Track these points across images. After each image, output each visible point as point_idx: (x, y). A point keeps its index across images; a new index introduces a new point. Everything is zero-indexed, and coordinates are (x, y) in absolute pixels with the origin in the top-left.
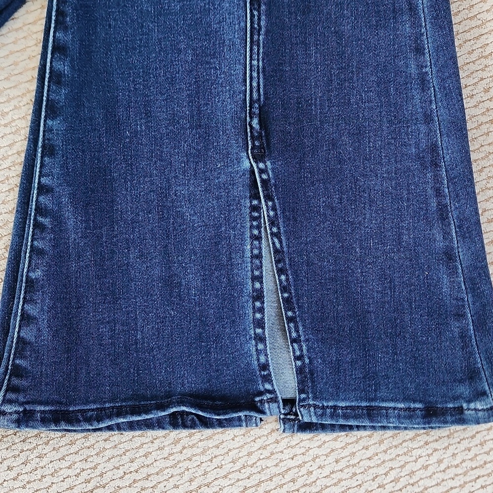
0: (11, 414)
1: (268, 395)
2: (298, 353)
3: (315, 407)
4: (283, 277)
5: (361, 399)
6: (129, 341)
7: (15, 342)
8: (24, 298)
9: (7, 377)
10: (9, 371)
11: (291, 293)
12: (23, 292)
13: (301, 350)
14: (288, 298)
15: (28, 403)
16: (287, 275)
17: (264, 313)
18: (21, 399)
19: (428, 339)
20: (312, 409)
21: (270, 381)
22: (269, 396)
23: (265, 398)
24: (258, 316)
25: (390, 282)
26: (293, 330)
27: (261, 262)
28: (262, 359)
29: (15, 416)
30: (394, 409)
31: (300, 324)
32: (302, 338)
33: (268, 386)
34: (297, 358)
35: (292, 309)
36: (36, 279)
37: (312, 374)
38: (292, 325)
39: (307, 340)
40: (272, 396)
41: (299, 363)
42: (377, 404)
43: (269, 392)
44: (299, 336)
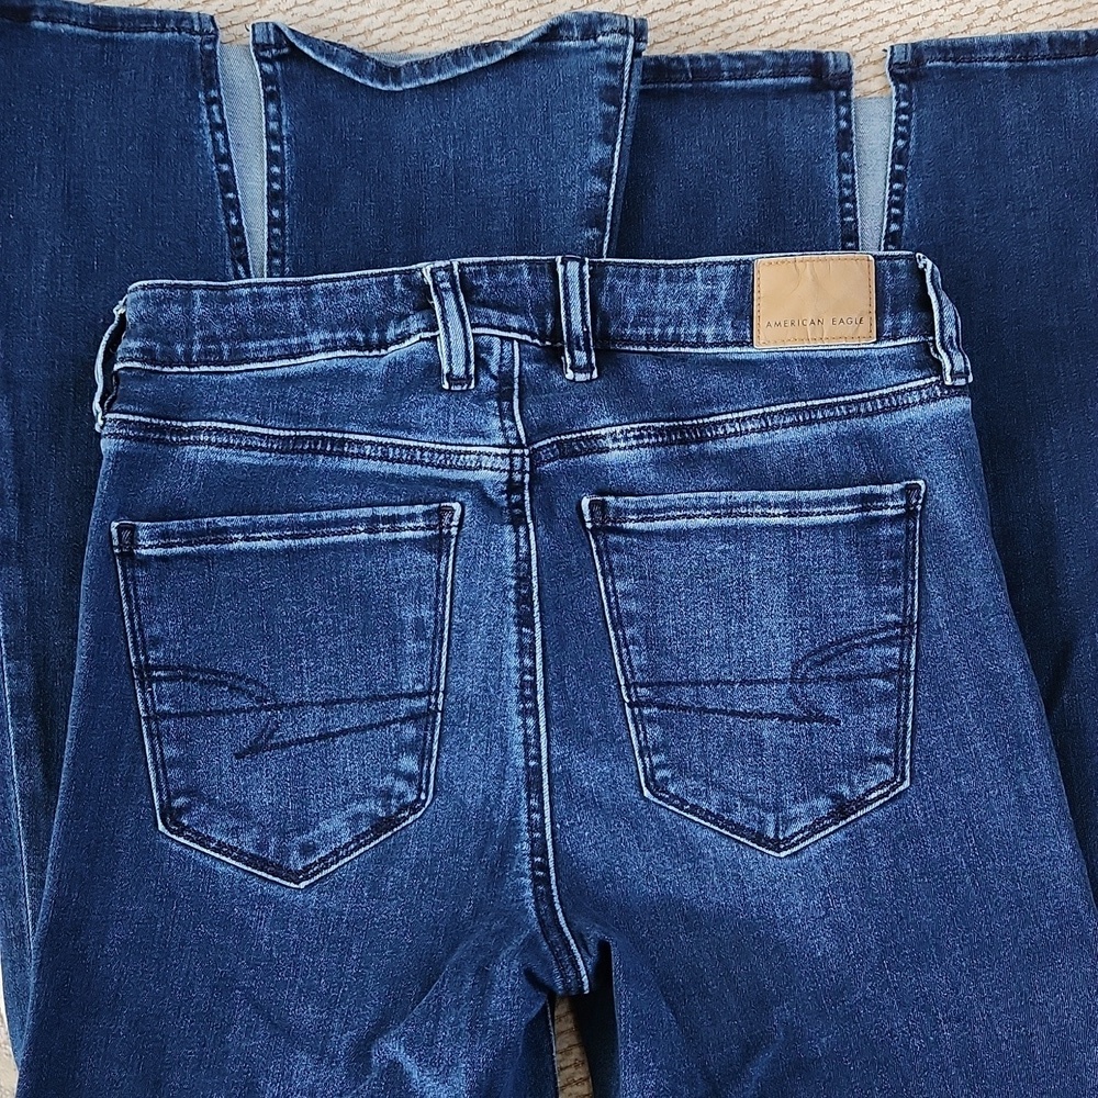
0: (613, 31)
1: (270, 56)
2: (215, 108)
3: (191, 31)
4: (234, 221)
5: (124, 42)
6: (465, 144)
7: (619, 137)
8: (608, 199)
9: (626, 85)
10: (625, 94)
11: (223, 198)
12: (610, 208)
13: (210, 113)
14: (229, 191)
15: (593, 49)
16: (228, 225)
17: (268, 174)
18: (602, 53)
19: (18, 119)
20: (197, 28)
21: (264, 74)
22: (267, 54)
23: (274, 51)
24: (276, 170)
25: (69, 204)
26: (221, 143)
27: (269, 246)
28: (272, 109)
29: (607, 28)
30: (75, 24)
31: (210, 152)
32: (208, 130)
33: (267, 68)
34: (218, 101)
35: (222, 174)
36: (592, 227)
37: (194, 76)
38: (223, 150)
39: (200, 126)
40: (261, 54)
41: (213, 93)
42: (102, 34)
43: (266, 60)
44: (212, 133)
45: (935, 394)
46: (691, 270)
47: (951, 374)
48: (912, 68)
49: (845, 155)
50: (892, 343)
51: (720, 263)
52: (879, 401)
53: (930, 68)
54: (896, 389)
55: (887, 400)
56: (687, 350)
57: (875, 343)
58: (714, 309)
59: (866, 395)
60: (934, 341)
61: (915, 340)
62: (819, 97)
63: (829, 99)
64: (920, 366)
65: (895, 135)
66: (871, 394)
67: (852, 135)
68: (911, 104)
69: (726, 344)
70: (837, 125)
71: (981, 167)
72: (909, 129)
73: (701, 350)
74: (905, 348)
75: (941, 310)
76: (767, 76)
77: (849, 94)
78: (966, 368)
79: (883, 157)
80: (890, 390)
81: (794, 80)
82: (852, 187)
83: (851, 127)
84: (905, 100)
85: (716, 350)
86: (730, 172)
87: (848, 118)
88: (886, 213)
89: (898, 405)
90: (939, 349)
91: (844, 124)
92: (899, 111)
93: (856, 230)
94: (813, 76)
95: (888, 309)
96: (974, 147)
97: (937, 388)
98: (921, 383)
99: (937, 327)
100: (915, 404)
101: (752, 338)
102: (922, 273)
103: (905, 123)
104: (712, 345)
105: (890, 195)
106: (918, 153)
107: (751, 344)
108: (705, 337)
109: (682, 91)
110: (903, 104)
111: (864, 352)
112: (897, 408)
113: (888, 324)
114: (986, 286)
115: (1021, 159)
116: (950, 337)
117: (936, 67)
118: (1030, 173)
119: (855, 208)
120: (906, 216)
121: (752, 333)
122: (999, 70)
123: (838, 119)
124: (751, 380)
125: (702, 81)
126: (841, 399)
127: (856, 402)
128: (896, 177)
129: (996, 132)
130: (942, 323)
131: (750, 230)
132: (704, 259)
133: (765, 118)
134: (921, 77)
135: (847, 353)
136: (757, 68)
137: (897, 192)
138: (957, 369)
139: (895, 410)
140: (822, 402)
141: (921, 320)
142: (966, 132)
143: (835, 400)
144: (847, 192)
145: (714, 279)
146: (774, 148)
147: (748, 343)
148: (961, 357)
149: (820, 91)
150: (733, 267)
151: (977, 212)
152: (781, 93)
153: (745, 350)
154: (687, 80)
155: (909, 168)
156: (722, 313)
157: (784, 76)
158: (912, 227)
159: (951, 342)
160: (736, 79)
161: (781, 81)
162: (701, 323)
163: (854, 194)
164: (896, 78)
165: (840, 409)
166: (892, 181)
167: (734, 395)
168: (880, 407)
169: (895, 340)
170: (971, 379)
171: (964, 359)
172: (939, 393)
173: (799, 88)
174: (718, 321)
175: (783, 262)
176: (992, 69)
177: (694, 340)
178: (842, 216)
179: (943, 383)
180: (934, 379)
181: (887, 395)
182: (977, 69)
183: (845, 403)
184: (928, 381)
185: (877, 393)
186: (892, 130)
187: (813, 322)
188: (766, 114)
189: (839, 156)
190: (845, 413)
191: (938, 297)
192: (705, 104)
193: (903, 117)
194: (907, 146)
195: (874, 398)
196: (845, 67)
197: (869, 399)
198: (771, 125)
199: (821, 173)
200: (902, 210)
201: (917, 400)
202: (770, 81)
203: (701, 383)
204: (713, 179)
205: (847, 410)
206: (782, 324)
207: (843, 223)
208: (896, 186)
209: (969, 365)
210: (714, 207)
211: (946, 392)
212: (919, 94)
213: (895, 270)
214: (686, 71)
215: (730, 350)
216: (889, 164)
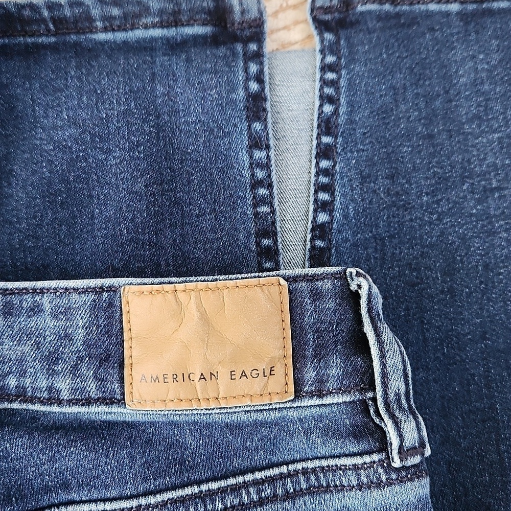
45: (379, 479)
46: (37, 298)
47: (399, 453)
48: (340, 12)
49: (257, 126)
50: (316, 401)
51: (75, 290)
52: (302, 478)
53: (362, 13)
54: (324, 463)
55: (313, 477)
56: (37, 407)
57: (292, 401)
58: (68, 354)
59: (284, 469)
60: (374, 399)
61: (347, 398)
62: (222, 51)
63: (234, 54)
64: (357, 434)
65: (321, 97)
66: (292, 467)
67: (265, 100)
68: (339, 58)
69: (88, 402)
70: (246, 88)
71: (431, 136)
72: (337, 89)
73: (55, 409)
74: (335, 409)
75: (383, 356)
76: (154, 26)
77: (260, 47)
78: (421, 438)
79: (307, 126)
80: (317, 463)
81: (189, 31)
82: (266, 166)
83: (263, 90)
84: (332, 52)
85: (75, 409)
86: (109, 151)
87: (259, 79)
88: (312, 199)
89: (328, 486)
90: (382, 411)
91: (254, 86)
92: (325, 68)
93: (274, 223)
94: (214, 25)
95: (309, 352)
96: (420, 112)
97: (381, 470)
98: (358, 460)
99: (378, 381)
100: (352, 488)
101: (123, 394)
102: (356, 296)
103: (333, 84)
104: (70, 402)
105: (317, 175)
106: (351, 121)
107: (121, 402)
108: (59, 392)
109: (44, 47)
110: (330, 59)
111: (278, 414)
112: (327, 489)
113: (310, 374)
114: (442, 292)
115: (479, 126)
116: (397, 395)
117: (370, 12)
118: (491, 142)
119: (271, 195)
120: (337, 205)
121: (122, 387)
122: (447, 14)
123: (247, 79)
124: (123, 453)
125: (69, 34)
126: (249, 477)
127: (271, 480)
128: (324, 152)
129: (447, 92)
130: (384, 376)
131: (136, 226)
132: (53, 284)
133: (153, 80)
134: (352, 24)
135: (254, 416)
136: (139, 16)
137: (326, 172)
138: (408, 444)
139: (326, 492)
140: (223, 484)
141: (355, 370)
142: (409, 95)
143: (241, 479)
144: (260, 174)
145: (67, 312)
146: (166, 118)
147: (119, 401)
148: (413, 424)
149: (225, 43)
150: (92, 297)
151: (427, 194)
152: (175, 47)
153: (114, 409)
154: (48, 33)
155: (340, 140)
156: (80, 358)
157: (176, 26)
158: (346, 216)
159: (399, 400)
160: (113, 30)
161: (172, 32)
162: (51, 373)
163: (269, 176)
164: (321, 25)
165: (248, 493)
166: (319, 156)
167: (98, 477)
168: (304, 486)
169: (321, 396)
170: (428, 452)
171: (418, 424)
172: (384, 478)
173: (196, 40)
174: (75, 369)
175: (158, 292)
176: (440, 13)
177: (45, 395)
178: (255, 206)
179: (389, 465)
180: (376, 457)
181: (314, 470)
182: (421, 13)
183: (256, 483)
184: (367, 459)
185: (299, 466)
186: (317, 93)
187: (202, 377)
188: (154, 74)
189: (249, 126)
190: (255, 497)
191: (378, 335)
192: (74, 63)
193: (330, 76)
194: (336, 112)
195: (296, 472)
196: (254, 14)
197: (289, 475)
198: (160, 89)
199: (227, 150)
200: (332, 194)
201: (355, 483)
202: (157, 33)
203: (52, 460)
204: (86, 161)
205: (259, 492)
206: (161, 379)
207: (256, 214)
208: (324, 164)
209: (425, 433)
210: (91, 196)
211: (394, 476)
212: (350, 46)
213: (317, 295)
214: (44, 20)
215: (94, 409)
216: (315, 136)
